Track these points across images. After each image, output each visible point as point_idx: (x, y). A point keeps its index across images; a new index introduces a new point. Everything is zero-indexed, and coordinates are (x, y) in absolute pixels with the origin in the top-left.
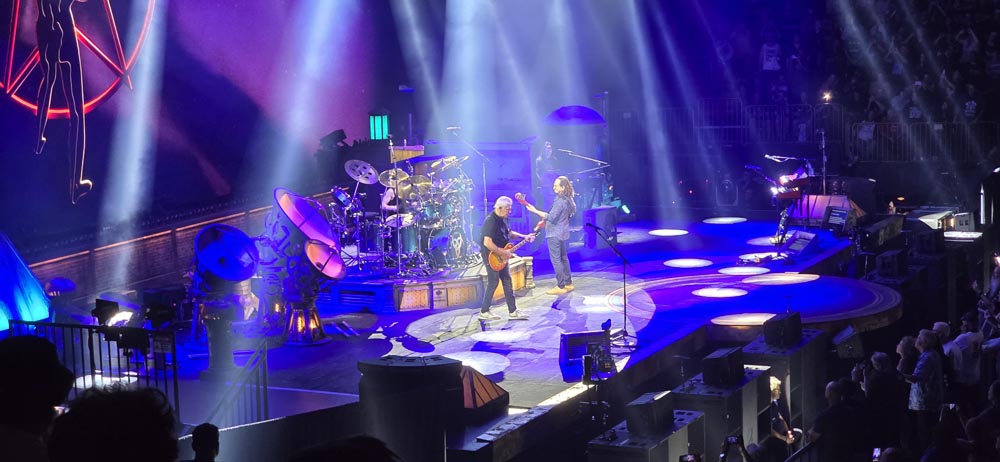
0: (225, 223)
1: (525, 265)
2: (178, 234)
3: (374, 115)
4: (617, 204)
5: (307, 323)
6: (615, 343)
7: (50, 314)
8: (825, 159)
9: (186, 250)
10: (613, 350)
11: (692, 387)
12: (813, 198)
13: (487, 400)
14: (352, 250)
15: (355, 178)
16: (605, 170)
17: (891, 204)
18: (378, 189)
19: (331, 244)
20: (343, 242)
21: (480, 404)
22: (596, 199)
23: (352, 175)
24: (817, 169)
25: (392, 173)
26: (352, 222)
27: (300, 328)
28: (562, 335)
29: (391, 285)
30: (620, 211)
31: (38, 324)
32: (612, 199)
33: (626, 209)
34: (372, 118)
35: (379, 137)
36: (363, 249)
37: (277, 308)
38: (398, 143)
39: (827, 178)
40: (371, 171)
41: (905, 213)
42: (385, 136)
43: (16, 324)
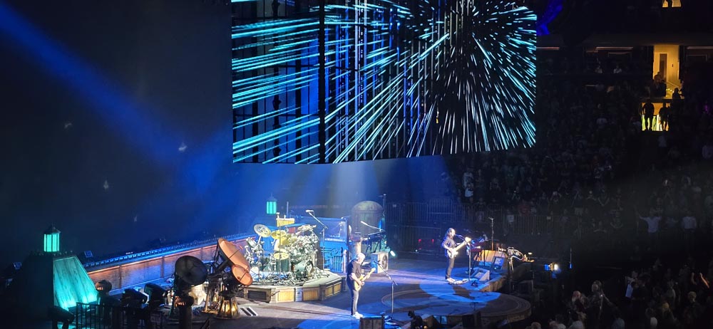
0: (190, 254)
1: (342, 280)
2: (165, 259)
3: (269, 201)
4: (388, 250)
5: (231, 307)
6: (387, 323)
7: (97, 299)
8: (493, 232)
9: (170, 268)
12: (487, 251)
14: (255, 270)
15: (259, 234)
16: (383, 233)
17: (525, 255)
18: (270, 240)
19: (246, 267)
20: (251, 266)
22: (378, 248)
23: (257, 232)
24: (489, 237)
25: (278, 232)
26: (255, 255)
27: (227, 311)
29: (275, 289)
30: (389, 254)
31: (92, 305)
32: (386, 248)
33: (393, 254)
34: (268, 203)
35: (271, 213)
36: (262, 269)
37: (215, 300)
38: (281, 216)
39: (495, 242)
40: (268, 230)
41: (532, 261)
42: (275, 212)
43: (80, 304)
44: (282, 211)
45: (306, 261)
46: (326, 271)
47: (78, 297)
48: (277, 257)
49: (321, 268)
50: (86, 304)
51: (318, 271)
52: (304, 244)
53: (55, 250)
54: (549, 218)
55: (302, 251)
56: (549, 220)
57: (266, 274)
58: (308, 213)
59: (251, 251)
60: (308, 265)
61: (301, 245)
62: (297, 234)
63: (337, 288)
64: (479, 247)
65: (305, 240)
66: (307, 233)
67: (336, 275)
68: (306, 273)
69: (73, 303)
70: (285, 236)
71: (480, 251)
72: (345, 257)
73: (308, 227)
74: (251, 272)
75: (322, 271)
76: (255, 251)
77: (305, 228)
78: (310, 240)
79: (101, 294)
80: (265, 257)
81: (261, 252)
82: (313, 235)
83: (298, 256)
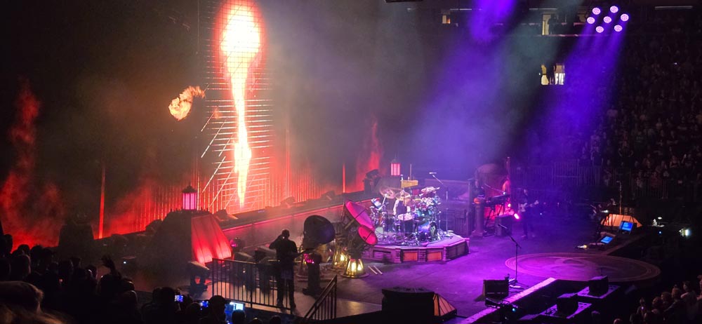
1: (465, 242)
3: (393, 164)
4: (512, 213)
5: (357, 266)
6: (511, 286)
7: (232, 255)
8: (621, 196)
10: (511, 290)
11: (551, 312)
12: (614, 215)
13: (446, 312)
14: (380, 230)
15: (384, 195)
17: (655, 220)
20: (375, 226)
21: (442, 314)
22: (502, 210)
23: (382, 193)
24: (617, 201)
26: (379, 215)
27: (353, 268)
28: (485, 281)
29: (400, 249)
30: (513, 217)
31: (226, 260)
32: (510, 211)
34: (392, 165)
35: (395, 174)
36: (386, 229)
37: (342, 258)
38: (406, 179)
39: (623, 206)
40: (392, 192)
41: (662, 226)
42: (399, 174)
43: (215, 259)
44: (405, 173)
45: (430, 222)
46: (449, 233)
47: (214, 253)
48: (401, 217)
49: (445, 230)
50: (221, 260)
51: (441, 233)
52: (427, 206)
53: (192, 208)
54: (680, 182)
55: (426, 212)
56: (680, 184)
57: (390, 234)
58: (432, 175)
59: (375, 211)
60: (432, 226)
61: (425, 206)
62: (420, 195)
63: (460, 250)
64: (607, 211)
65: (428, 202)
66: (430, 195)
67: (459, 236)
68: (430, 234)
69: (209, 258)
70: (408, 198)
71: (608, 215)
72: (467, 219)
73: (432, 189)
74: (376, 232)
75: (445, 233)
76: (380, 212)
77: (429, 189)
78: (434, 202)
79: (234, 251)
80: (389, 218)
81: (385, 213)
82: (436, 196)
83: (421, 218)
